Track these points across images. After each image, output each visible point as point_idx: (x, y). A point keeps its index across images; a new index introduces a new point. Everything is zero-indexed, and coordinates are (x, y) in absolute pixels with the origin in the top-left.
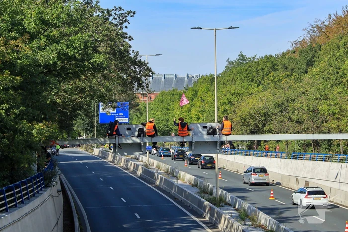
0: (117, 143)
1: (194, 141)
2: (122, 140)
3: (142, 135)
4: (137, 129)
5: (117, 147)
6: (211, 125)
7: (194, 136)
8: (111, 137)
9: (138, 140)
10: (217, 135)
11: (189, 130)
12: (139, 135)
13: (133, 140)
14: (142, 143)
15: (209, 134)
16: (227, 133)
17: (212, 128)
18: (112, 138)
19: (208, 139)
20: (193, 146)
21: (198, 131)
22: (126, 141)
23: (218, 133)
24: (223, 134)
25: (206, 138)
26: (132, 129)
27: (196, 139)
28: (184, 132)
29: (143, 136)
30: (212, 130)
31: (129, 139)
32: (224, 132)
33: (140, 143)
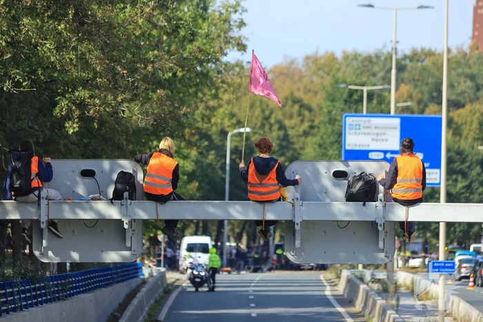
0: (44, 219)
1: (298, 220)
2: (62, 211)
3: (126, 194)
4: (115, 177)
5: (46, 233)
6: (360, 168)
7: (298, 203)
8: (23, 198)
9: (113, 212)
10: (378, 203)
11: (284, 181)
12: (118, 196)
13: (98, 212)
14: (126, 221)
15: (350, 198)
16: (409, 196)
17: (362, 177)
18: (27, 202)
19: (348, 214)
20: (298, 236)
21: (316, 187)
22: (74, 213)
23: (381, 196)
24: (396, 200)
25: (343, 210)
26: (96, 176)
27: (304, 213)
28: (263, 190)
29: (131, 198)
30: (360, 184)
31: (83, 209)
32: (397, 192)
33: (120, 222)
